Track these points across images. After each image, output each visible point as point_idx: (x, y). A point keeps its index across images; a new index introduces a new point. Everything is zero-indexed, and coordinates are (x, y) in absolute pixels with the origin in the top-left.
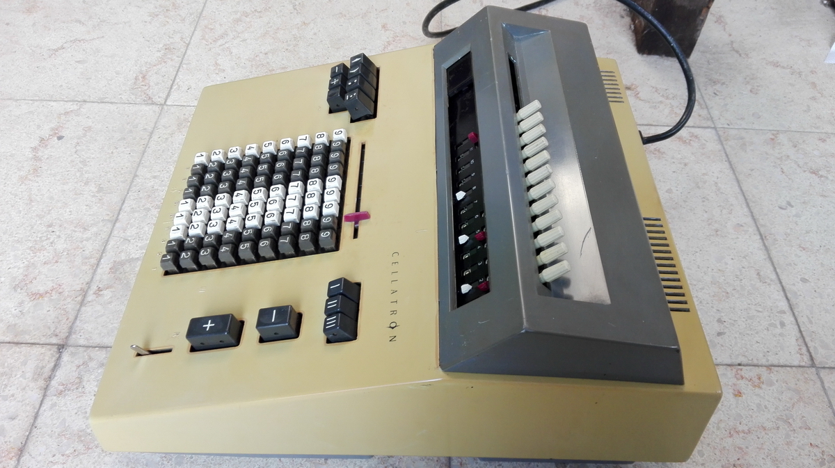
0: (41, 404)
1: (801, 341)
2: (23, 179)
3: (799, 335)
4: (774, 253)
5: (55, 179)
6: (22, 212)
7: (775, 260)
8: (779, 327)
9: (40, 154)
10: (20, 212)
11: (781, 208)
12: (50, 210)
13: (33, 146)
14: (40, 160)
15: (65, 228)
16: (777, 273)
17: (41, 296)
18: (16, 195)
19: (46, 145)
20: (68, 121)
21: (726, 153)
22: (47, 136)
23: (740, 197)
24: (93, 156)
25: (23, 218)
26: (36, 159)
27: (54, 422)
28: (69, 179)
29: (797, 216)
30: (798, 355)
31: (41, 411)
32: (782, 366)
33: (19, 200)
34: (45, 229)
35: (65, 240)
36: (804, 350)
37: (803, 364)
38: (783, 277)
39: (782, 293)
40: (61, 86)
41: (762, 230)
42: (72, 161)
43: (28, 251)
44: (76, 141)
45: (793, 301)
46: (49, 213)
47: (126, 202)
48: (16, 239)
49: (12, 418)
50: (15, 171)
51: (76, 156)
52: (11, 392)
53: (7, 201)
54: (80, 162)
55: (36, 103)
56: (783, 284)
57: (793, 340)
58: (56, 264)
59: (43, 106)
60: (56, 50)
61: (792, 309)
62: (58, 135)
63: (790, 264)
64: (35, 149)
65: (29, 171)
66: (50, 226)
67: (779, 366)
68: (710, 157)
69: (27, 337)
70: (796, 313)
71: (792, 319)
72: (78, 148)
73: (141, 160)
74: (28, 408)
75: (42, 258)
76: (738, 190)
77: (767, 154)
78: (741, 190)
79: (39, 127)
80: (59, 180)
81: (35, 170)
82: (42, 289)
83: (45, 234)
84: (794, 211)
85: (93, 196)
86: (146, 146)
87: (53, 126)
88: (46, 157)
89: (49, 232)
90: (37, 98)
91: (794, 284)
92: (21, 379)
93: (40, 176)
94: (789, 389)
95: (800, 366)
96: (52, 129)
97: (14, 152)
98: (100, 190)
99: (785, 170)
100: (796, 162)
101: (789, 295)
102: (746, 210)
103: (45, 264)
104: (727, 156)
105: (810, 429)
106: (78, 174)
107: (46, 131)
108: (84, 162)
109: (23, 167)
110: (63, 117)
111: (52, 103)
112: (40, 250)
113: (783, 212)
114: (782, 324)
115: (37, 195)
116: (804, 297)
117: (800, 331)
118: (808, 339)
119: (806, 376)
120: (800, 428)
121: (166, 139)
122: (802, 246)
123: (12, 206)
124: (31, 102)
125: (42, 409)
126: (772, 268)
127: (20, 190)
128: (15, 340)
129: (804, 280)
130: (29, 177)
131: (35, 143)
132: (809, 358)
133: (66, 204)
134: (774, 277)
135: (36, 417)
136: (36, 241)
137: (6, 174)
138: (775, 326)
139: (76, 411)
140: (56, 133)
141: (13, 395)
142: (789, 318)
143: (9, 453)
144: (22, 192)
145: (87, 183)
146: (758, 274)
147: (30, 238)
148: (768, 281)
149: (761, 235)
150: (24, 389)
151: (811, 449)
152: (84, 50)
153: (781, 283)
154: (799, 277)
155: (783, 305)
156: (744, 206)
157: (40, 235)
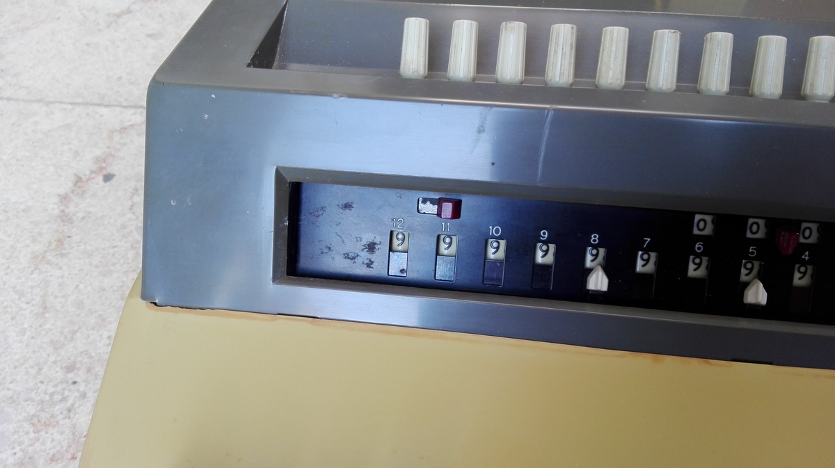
2: (38, 260)
5: (91, 264)
6: (28, 333)
9: (72, 209)
10: (23, 331)
12: (74, 333)
13: (62, 191)
14: (70, 221)
15: (97, 377)
18: (22, 294)
19: (84, 192)
20: (125, 144)
22: (88, 173)
25: (27, 346)
26: (65, 218)
28: (114, 265)
33: (24, 306)
34: (60, 375)
40: (120, 78)
42: (124, 226)
43: (25, 425)
46: (72, 340)
48: (10, 393)
50: (28, 242)
51: (130, 215)
53: (6, 307)
55: (78, 109)
59: (88, 114)
60: (119, 16)
62: (105, 172)
64: (64, 199)
65: (50, 243)
66: (70, 368)
75: (49, 445)
79: (76, 154)
80: (97, 266)
81: (60, 242)
83: (60, 388)
87: (98, 153)
88: (80, 215)
89: (67, 382)
90: (79, 100)
93: (66, 255)
96: (98, 160)
97: (30, 204)
103: (52, 460)
107: (85, 165)
109: (40, 234)
110: (117, 137)
111: (103, 110)
112: (47, 425)
115: (56, 297)
123: (13, 318)
124: (70, 107)
127: (30, 283)
130: (49, 257)
131: (66, 186)
133: (104, 320)
136: (42, 402)
137: (12, 247)
140: (101, 169)
144: (32, 287)
147: (33, 395)
152: (161, 16)
157: (51, 390)
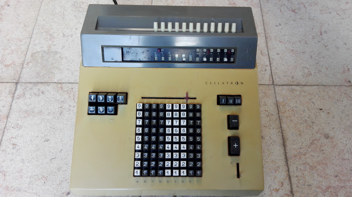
0: (12, 102)
1: (271, 76)
3: (270, 74)
4: (269, 44)
5: (8, 22)
7: (269, 47)
8: (264, 71)
11: (276, 26)
12: (8, 34)
15: (14, 41)
16: (268, 52)
17: (8, 66)
19: (4, 9)
21: (260, 4)
22: (4, 5)
23: (262, 22)
24: (21, 13)
27: (17, 107)
28: (13, 22)
29: (282, 29)
30: (269, 81)
31: (12, 104)
32: (262, 85)
34: (7, 41)
35: (14, 45)
36: (271, 79)
37: (270, 84)
38: (270, 53)
39: (268, 59)
41: (267, 35)
42: (14, 15)
43: (2, 50)
44: (14, 6)
45: (272, 62)
46: (8, 36)
47: (34, 30)
49: (4, 107)
51: (15, 13)
52: (2, 98)
54: (17, 15)
56: (270, 55)
57: (268, 76)
58: (12, 54)
61: (270, 65)
63: (274, 48)
66: (9, 40)
67: (261, 85)
68: (254, 6)
69: (5, 80)
70: (272, 66)
71: (270, 68)
72: (15, 9)
73: (38, 14)
74: (8, 103)
75: (7, 52)
76: (262, 19)
77: (276, 3)
78: (263, 19)
80: (10, 23)
82: (8, 63)
83: (7, 43)
84: (281, 27)
85: (23, 28)
86: (40, 8)
88: (4, 13)
91: (273, 56)
92: (5, 94)
93: (3, 21)
94: (262, 92)
95: (268, 85)
96: (5, 2)
98: (25, 26)
99: (282, 10)
100: (287, 7)
101: (270, 59)
102: (263, 27)
103: (8, 54)
104: (260, 5)
105: (266, 105)
106: (16, 20)
107: (3, 3)
108: (18, 15)
112: (6, 49)
113: (277, 27)
114: (266, 70)
115: (2, 29)
116: (276, 60)
117: (272, 73)
118: (273, 75)
119: (269, 88)
120: (263, 105)
121: (47, 4)
122: (281, 41)
125: (13, 103)
126: (267, 50)
128: (1, 81)
129: (278, 54)
132: (272, 82)
133: (13, 32)
134: (267, 53)
135: (11, 106)
136: (4, 46)
138: (263, 71)
139: (24, 104)
140: (6, 4)
141: (3, 100)
142: (268, 68)
143: (4, 117)
145: (20, 24)
146: (261, 52)
147: (2, 45)
148: (264, 54)
149: (266, 37)
150: (6, 97)
151: (265, 112)
153: (269, 55)
154: (276, 53)
155: (268, 63)
156: (262, 26)
157: (5, 44)
